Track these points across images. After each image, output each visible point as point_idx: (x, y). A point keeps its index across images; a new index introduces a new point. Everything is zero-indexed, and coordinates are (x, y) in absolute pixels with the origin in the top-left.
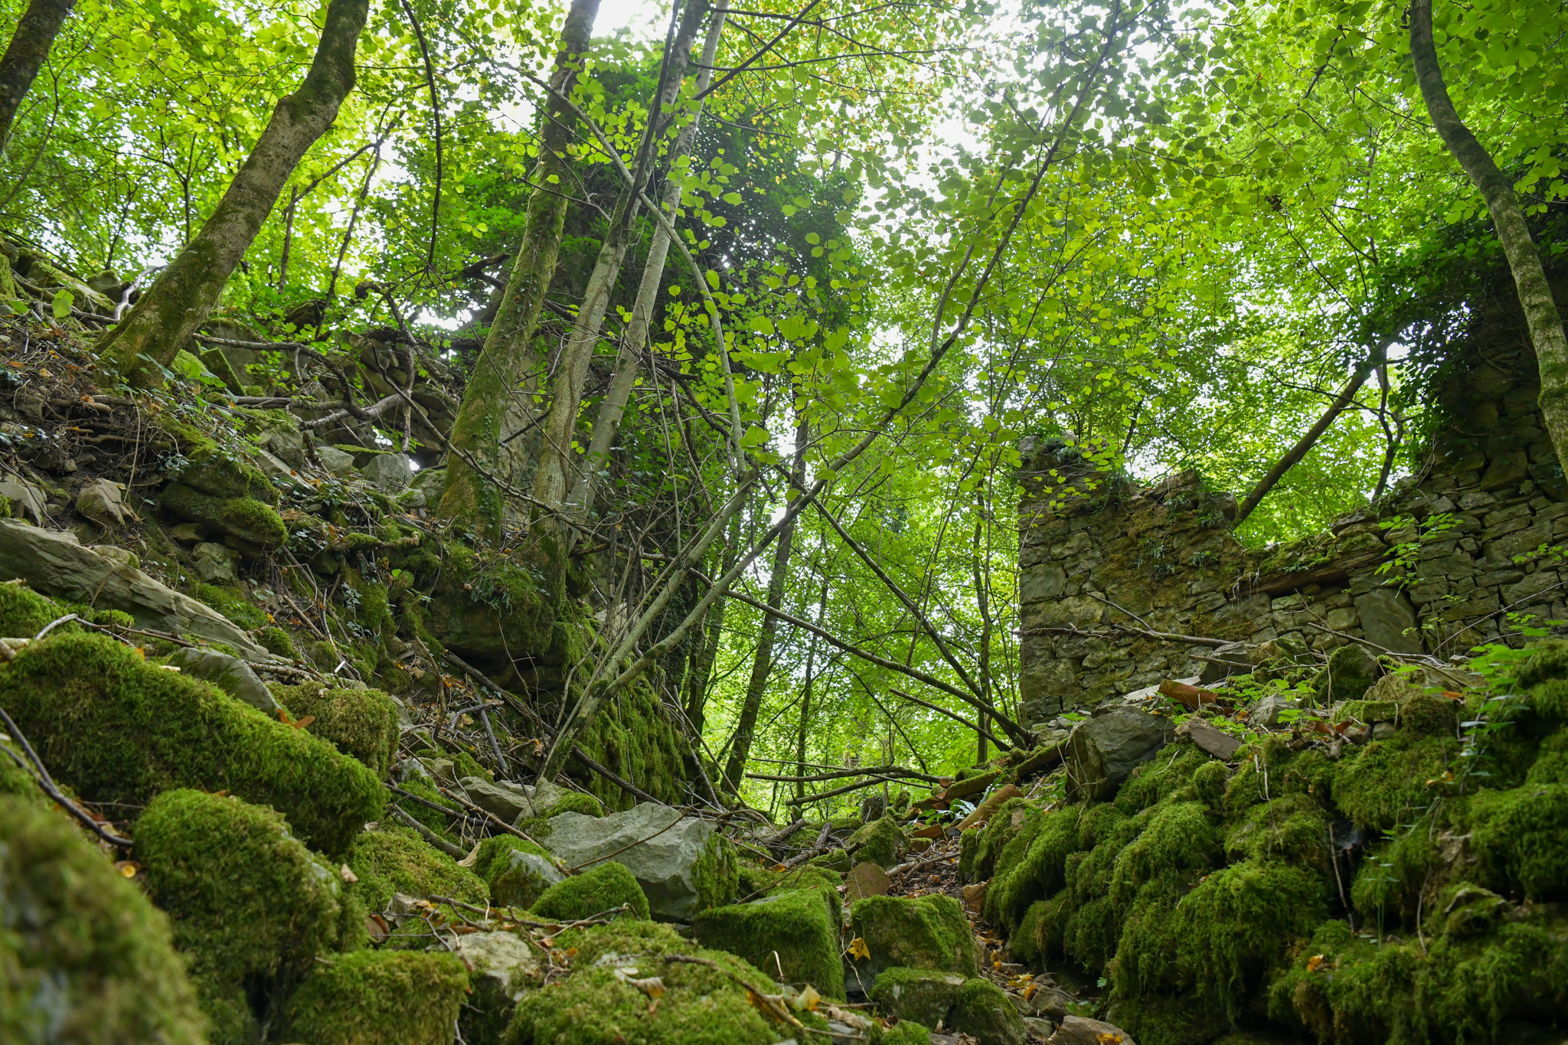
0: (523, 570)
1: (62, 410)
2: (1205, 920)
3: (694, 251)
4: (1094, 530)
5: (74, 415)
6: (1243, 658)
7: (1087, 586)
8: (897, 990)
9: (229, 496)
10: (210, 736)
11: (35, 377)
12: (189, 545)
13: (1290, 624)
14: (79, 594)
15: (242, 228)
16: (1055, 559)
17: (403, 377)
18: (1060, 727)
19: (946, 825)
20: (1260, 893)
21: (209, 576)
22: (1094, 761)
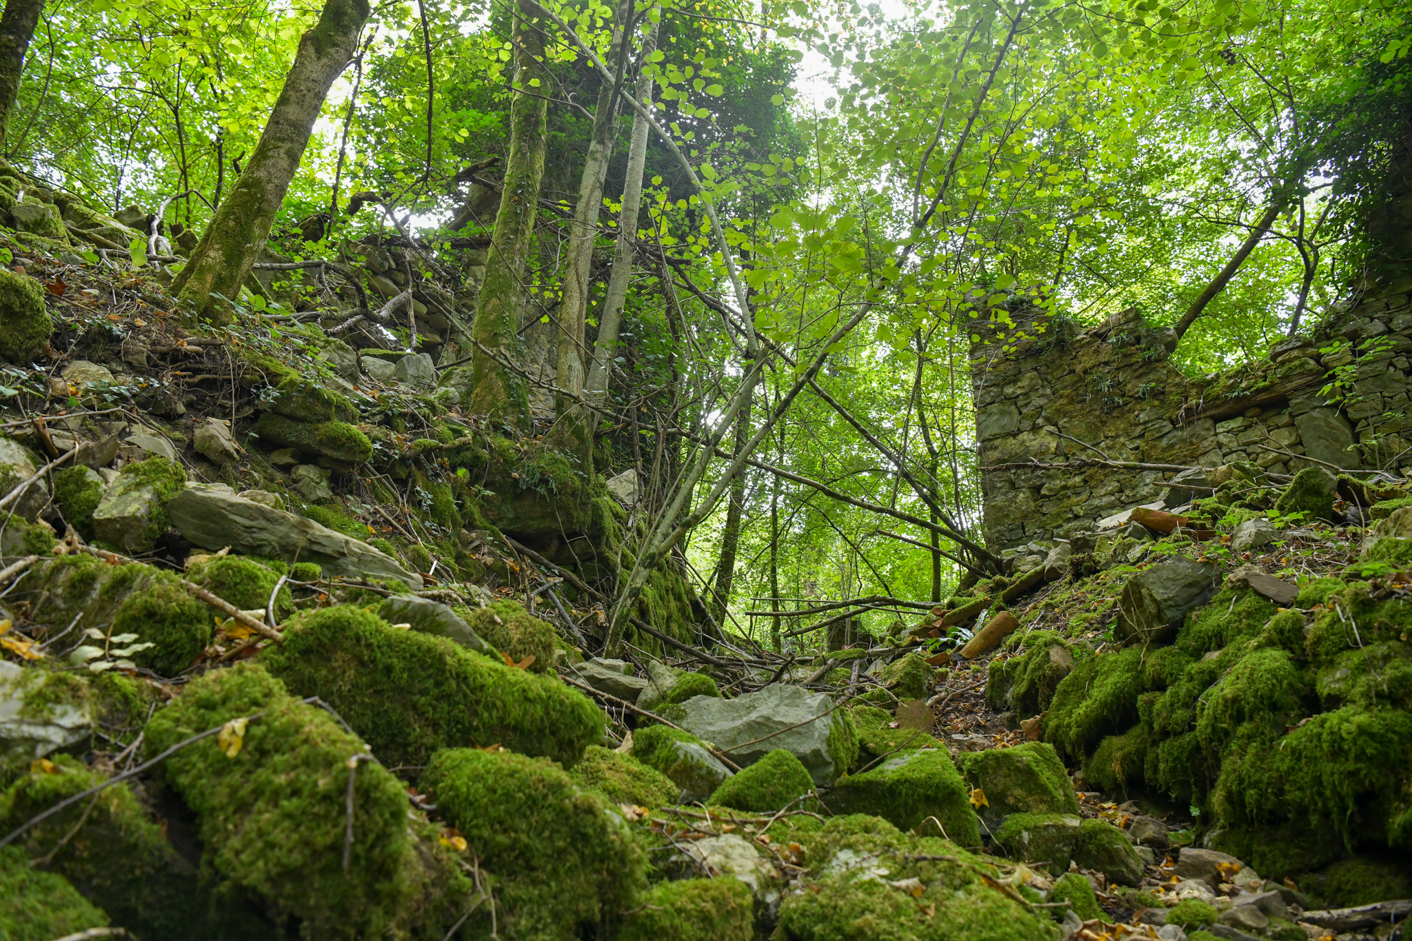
0: (561, 456)
1: (163, 356)
2: (1313, 760)
3: (680, 143)
4: (1043, 369)
5: (174, 360)
6: (1202, 482)
7: (1040, 421)
8: (1026, 836)
9: (319, 421)
10: (459, 689)
11: (132, 327)
12: (286, 469)
13: (1234, 445)
14: (268, 550)
15: (284, 163)
16: (1008, 398)
17: (401, 277)
18: (1031, 553)
19: (949, 652)
20: (1372, 736)
21: (313, 497)
22: (1152, 609)
